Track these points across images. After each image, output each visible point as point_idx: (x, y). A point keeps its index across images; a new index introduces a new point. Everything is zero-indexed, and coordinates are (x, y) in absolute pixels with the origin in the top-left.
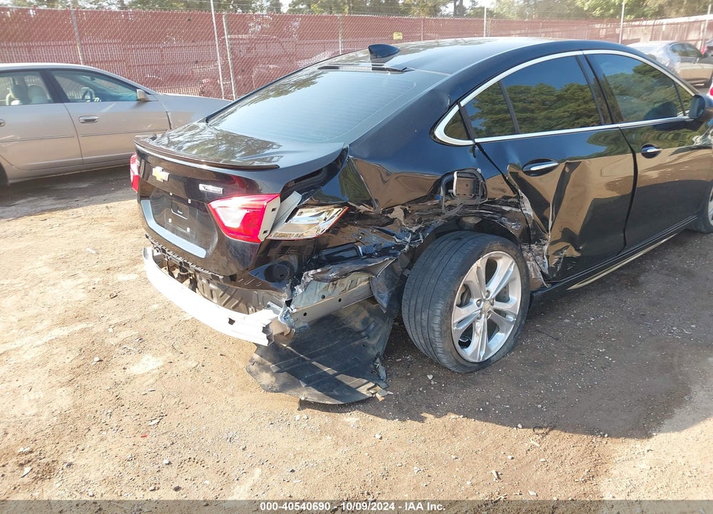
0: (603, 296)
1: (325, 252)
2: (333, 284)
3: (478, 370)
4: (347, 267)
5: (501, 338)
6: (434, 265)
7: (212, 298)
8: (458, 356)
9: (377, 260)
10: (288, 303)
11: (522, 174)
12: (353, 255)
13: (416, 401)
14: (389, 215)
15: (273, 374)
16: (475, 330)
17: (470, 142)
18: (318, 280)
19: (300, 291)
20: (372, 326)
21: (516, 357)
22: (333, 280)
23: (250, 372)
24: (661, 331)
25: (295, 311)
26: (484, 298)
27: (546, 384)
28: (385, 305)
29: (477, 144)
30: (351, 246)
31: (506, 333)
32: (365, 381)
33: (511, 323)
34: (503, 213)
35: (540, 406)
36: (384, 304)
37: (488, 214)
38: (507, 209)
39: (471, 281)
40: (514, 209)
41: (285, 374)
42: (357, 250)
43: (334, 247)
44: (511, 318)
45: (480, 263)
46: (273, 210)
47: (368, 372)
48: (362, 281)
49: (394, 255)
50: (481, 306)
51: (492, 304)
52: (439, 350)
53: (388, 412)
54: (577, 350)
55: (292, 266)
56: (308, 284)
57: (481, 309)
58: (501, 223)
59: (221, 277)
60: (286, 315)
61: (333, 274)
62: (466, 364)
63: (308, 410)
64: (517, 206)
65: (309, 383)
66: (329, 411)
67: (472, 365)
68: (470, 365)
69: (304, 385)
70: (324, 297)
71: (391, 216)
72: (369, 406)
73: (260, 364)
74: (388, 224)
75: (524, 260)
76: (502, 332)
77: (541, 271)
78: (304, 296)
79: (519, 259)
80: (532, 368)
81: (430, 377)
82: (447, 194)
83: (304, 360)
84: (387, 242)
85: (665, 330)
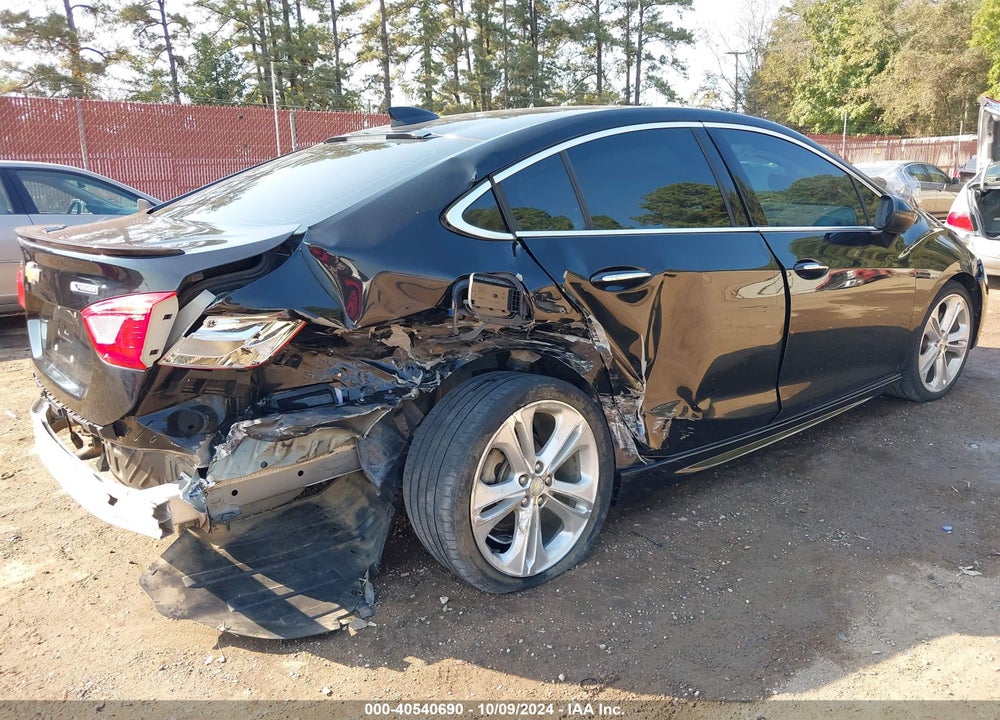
0: (749, 485)
1: (277, 396)
2: (284, 445)
3: (524, 589)
4: (308, 418)
5: (566, 540)
6: (450, 417)
7: (118, 470)
8: (485, 564)
9: (361, 409)
10: (203, 473)
11: (588, 287)
12: (325, 401)
13: (409, 637)
14: (384, 340)
15: (184, 590)
16: (518, 524)
17: (509, 236)
18: (257, 437)
19: (224, 453)
20: (371, 520)
21: (588, 570)
22: (282, 438)
23: (145, 586)
24: (825, 536)
25: (212, 484)
26: (532, 472)
27: (623, 612)
28: (378, 483)
29: (520, 239)
30: (323, 388)
31: (574, 534)
32: (337, 606)
33: (584, 516)
34: (568, 346)
35: (603, 646)
36: (377, 481)
37: (547, 347)
38: (572, 339)
39: (506, 444)
40: (582, 340)
41: (203, 590)
42: (333, 394)
43: (294, 389)
44: (583, 509)
45: (524, 417)
46: (168, 317)
47: (346, 593)
48: (340, 445)
49: (390, 402)
50: (528, 486)
51: (548, 484)
52: (453, 554)
53: (358, 653)
54: (686, 562)
55: (214, 413)
56: (239, 443)
57: (527, 490)
58: (565, 360)
59: (99, 428)
60: (195, 491)
61: (282, 429)
62: (499, 577)
63: (230, 649)
64: (586, 334)
65: (241, 606)
66: (263, 651)
67: (511, 581)
68: (507, 581)
69: (231, 609)
70: (265, 465)
71: (390, 342)
72: (331, 644)
73: (165, 573)
74: (383, 356)
75: (605, 420)
76: (568, 530)
77: (634, 439)
78: (231, 462)
79: (591, 415)
80: (609, 587)
81: (444, 600)
82: (462, 306)
83: (241, 571)
84: (382, 383)
85: (830, 535)
